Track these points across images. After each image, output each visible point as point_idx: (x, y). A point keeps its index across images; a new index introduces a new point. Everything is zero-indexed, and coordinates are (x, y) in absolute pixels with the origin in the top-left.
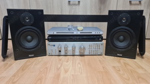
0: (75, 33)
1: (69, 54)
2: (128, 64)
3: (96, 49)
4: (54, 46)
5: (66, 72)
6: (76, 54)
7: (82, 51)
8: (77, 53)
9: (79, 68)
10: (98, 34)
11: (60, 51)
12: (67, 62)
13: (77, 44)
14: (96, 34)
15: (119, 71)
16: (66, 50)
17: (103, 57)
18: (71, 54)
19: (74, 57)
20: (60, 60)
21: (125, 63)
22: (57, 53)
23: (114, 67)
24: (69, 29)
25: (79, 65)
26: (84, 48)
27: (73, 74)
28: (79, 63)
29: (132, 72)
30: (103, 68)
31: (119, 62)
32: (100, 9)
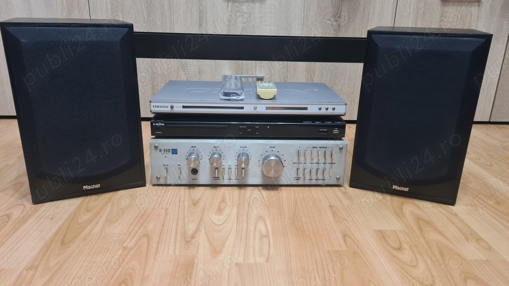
0: (248, 110)
1: (226, 182)
2: (429, 223)
3: (321, 166)
4: (175, 152)
5: (216, 251)
6: (250, 182)
7: (272, 174)
8: (254, 177)
9: (262, 236)
10: (330, 112)
11: (195, 171)
12: (220, 211)
13: (256, 147)
14: (323, 112)
15: (400, 249)
16: (216, 169)
17: (345, 193)
18: (234, 182)
19: (243, 191)
20: (195, 203)
21: (418, 219)
22: (185, 178)
23: (382, 235)
24: (226, 94)
25: (261, 226)
26: (280, 162)
27: (241, 260)
28: (261, 218)
29: (442, 256)
30: (345, 236)
31: (400, 214)
32: (337, 16)
